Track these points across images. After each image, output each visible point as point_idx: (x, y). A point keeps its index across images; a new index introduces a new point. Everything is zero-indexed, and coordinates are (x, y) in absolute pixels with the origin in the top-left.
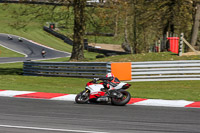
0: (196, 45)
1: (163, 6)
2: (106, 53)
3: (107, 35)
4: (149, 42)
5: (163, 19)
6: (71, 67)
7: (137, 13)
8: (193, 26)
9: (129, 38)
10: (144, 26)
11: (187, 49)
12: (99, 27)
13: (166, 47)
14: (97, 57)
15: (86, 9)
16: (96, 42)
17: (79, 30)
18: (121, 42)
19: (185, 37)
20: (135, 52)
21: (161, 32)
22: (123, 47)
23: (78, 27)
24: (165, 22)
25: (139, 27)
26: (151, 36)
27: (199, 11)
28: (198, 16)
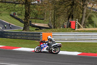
0: (84, 25)
1: (68, 6)
2: (40, 28)
3: (41, 19)
4: (61, 23)
5: (68, 12)
6: (23, 34)
7: (55, 9)
8: (82, 16)
9: (52, 21)
10: (59, 15)
11: (79, 27)
12: (37, 15)
13: (69, 26)
14: (36, 30)
15: (31, 6)
16: (35, 22)
17: (27, 16)
18: (47, 23)
19: (78, 21)
20: (54, 28)
21: (67, 18)
22: (48, 25)
23: (27, 15)
24: (69, 13)
25: (56, 16)
26: (62, 20)
27: (85, 9)
28: (85, 11)
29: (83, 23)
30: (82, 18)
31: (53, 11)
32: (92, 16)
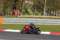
0: (23, 14)
4: (8, 12)
8: (22, 8)
9: (2, 10)
10: (7, 7)
11: (20, 15)
13: (14, 14)
20: (4, 15)
21: (12, 9)
24: (14, 6)
25: (5, 7)
26: (9, 10)
27: (24, 4)
28: (23, 5)
29: (22, 12)
30: (22, 9)
31: (4, 4)
32: (27, 8)
